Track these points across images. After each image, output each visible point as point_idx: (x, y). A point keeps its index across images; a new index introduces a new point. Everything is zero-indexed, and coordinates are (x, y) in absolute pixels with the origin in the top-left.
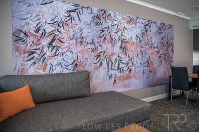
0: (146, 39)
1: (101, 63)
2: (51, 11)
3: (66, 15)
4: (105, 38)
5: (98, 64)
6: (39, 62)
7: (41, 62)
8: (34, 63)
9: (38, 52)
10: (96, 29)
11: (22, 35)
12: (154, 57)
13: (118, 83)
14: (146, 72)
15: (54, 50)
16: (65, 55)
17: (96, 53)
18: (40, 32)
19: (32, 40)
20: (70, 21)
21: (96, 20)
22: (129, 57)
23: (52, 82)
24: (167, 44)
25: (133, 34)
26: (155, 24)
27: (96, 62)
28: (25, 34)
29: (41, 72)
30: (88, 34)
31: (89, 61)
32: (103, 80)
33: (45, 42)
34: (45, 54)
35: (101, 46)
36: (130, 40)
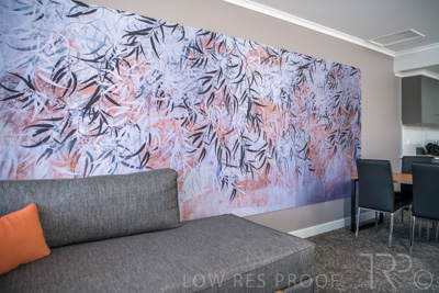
0: (303, 97)
1: (204, 150)
2: (91, 32)
3: (125, 41)
4: (213, 94)
5: (198, 154)
6: (59, 149)
7: (65, 149)
8: (50, 151)
9: (60, 125)
10: (193, 74)
11: (21, 87)
12: (319, 137)
13: (242, 195)
14: (302, 170)
15: (97, 122)
16: (122, 132)
17: (193, 129)
18: (65, 80)
19: (46, 98)
20: (134, 55)
21: (194, 54)
22: (265, 137)
23: (91, 197)
24: (347, 109)
25: (273, 87)
26: (323, 65)
27: (193, 148)
28: (29, 84)
29: (65, 173)
30: (175, 86)
31: (177, 147)
32: (208, 190)
33: (76, 102)
34: (74, 131)
35: (203, 112)
36: (268, 100)
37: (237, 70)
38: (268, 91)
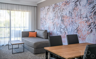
25: (67, 11)
36: (66, 15)
37: (59, 10)
38: (66, 13)
